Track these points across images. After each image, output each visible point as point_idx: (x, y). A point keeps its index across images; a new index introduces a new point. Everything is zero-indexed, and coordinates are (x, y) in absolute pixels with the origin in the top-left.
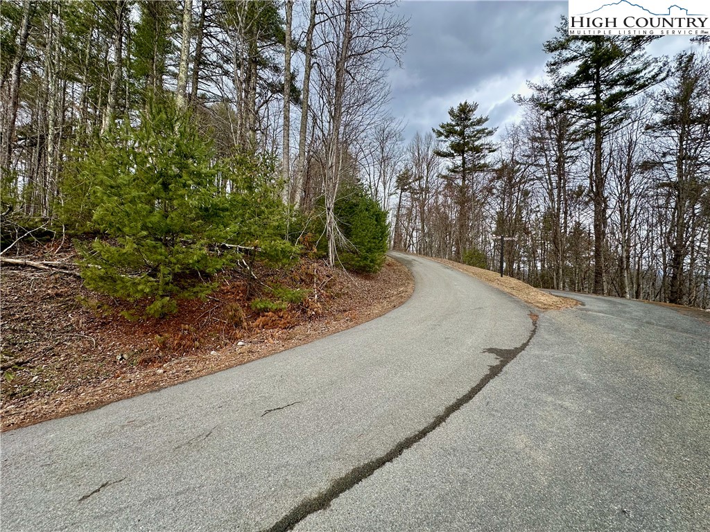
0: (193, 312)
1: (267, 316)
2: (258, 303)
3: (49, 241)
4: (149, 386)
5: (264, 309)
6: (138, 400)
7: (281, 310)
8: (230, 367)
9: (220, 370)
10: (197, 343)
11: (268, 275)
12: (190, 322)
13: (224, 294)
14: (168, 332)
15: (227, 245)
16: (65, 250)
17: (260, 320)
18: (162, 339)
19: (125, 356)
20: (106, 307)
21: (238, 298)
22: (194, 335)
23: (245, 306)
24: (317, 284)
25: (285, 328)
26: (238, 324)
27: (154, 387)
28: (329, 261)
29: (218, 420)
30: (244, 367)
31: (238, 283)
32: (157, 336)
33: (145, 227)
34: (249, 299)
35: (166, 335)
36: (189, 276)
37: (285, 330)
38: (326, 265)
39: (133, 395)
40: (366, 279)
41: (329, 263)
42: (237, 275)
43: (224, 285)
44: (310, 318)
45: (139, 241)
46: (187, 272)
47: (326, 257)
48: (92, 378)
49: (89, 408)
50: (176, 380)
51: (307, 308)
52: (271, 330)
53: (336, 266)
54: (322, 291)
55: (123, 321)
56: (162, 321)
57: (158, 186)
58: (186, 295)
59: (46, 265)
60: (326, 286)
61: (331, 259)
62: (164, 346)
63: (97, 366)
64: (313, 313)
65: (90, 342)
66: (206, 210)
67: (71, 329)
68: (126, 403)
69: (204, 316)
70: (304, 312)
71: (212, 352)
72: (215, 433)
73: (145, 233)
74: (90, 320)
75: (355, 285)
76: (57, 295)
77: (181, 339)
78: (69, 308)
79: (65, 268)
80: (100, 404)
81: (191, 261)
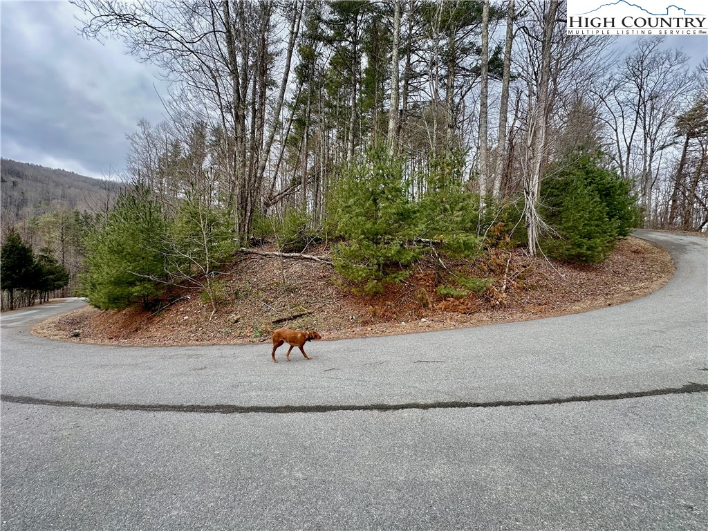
0: (395, 293)
1: (449, 301)
2: (442, 290)
3: (320, 243)
4: (361, 335)
5: (447, 294)
6: (354, 340)
7: (462, 297)
8: (409, 333)
9: (402, 334)
10: (395, 316)
11: (458, 265)
12: (392, 300)
13: (418, 280)
14: (378, 305)
15: (423, 240)
16: (327, 249)
17: (442, 304)
18: (374, 310)
19: (354, 317)
20: (345, 285)
21: (428, 284)
22: (394, 310)
23: (433, 291)
24: (509, 275)
25: (465, 313)
26: (425, 305)
27: (364, 336)
28: (528, 250)
29: (389, 358)
30: (418, 335)
31: (429, 272)
32: (371, 307)
33: (363, 233)
34: (436, 286)
35: (377, 307)
36: (391, 266)
37: (463, 315)
38: (524, 255)
39: (353, 337)
40: (581, 270)
41: (529, 253)
42: (429, 265)
43: (419, 273)
44: (493, 307)
45: (360, 242)
46: (388, 263)
47: (525, 245)
48: (338, 327)
49: (333, 339)
50: (376, 335)
51: (492, 297)
52: (452, 313)
53: (538, 255)
54: (513, 282)
55: (354, 296)
56: (375, 297)
57: (371, 202)
58: (388, 279)
59: (319, 258)
60: (518, 277)
61: (531, 248)
62: (375, 314)
63: (340, 321)
64: (498, 303)
65: (338, 306)
66: (402, 214)
67: (329, 297)
68: (349, 340)
69: (402, 297)
70: (488, 301)
71: (403, 323)
72: (385, 363)
73: (363, 236)
74: (338, 293)
75: (560, 278)
76: (324, 277)
77: (385, 311)
78: (329, 284)
79: (327, 260)
80: (338, 339)
81: (390, 255)
